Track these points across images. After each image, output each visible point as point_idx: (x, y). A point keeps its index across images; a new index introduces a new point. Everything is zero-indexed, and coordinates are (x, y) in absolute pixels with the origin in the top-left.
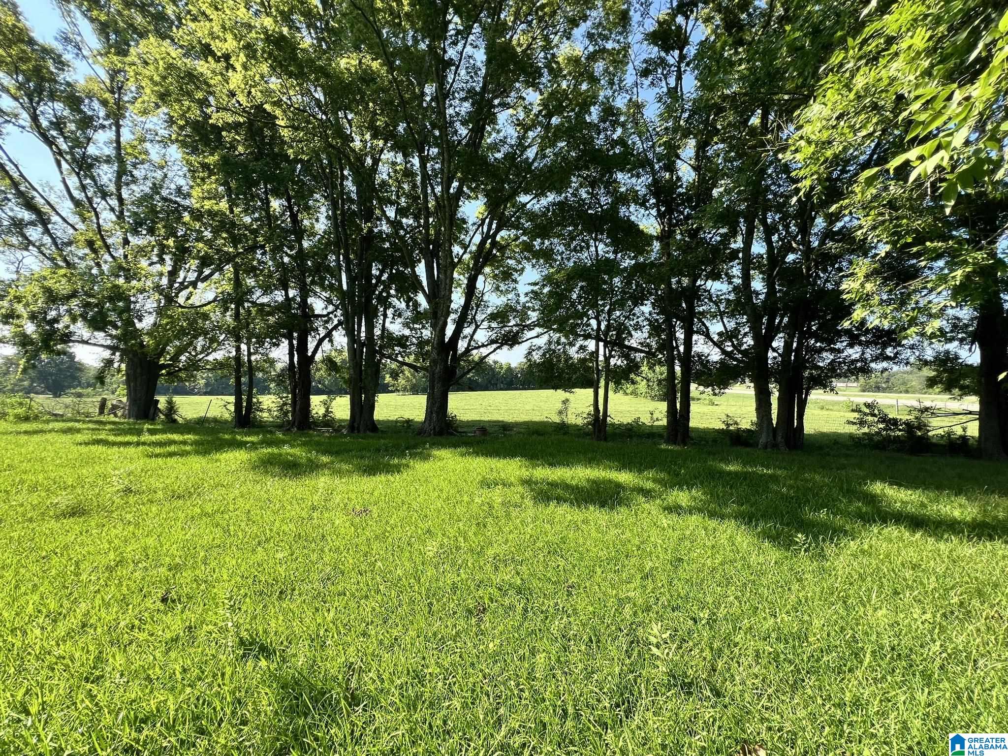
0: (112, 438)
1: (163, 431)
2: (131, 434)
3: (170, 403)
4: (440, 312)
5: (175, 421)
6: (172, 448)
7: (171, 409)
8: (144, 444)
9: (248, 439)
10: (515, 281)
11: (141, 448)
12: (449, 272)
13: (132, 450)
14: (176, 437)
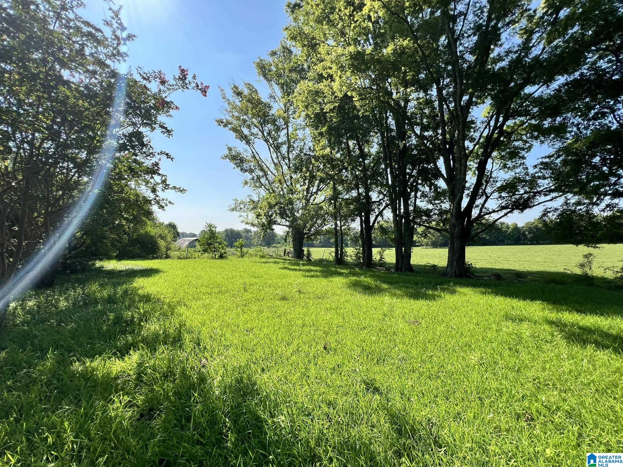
0: (290, 267)
1: (307, 265)
2: (296, 265)
3: (308, 251)
4: (456, 191)
5: (310, 260)
6: (312, 273)
7: (309, 254)
8: (302, 270)
9: (343, 271)
10: (523, 158)
11: (301, 272)
12: (463, 162)
13: (298, 273)
14: (312, 268)
